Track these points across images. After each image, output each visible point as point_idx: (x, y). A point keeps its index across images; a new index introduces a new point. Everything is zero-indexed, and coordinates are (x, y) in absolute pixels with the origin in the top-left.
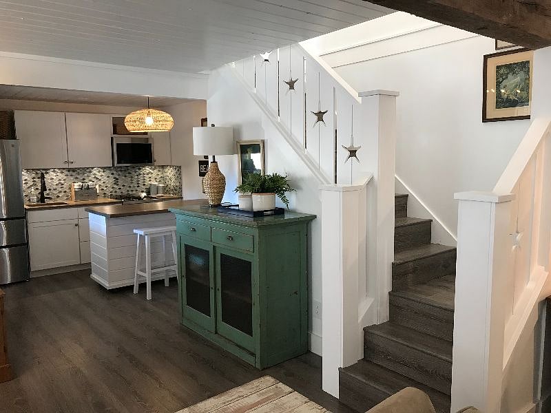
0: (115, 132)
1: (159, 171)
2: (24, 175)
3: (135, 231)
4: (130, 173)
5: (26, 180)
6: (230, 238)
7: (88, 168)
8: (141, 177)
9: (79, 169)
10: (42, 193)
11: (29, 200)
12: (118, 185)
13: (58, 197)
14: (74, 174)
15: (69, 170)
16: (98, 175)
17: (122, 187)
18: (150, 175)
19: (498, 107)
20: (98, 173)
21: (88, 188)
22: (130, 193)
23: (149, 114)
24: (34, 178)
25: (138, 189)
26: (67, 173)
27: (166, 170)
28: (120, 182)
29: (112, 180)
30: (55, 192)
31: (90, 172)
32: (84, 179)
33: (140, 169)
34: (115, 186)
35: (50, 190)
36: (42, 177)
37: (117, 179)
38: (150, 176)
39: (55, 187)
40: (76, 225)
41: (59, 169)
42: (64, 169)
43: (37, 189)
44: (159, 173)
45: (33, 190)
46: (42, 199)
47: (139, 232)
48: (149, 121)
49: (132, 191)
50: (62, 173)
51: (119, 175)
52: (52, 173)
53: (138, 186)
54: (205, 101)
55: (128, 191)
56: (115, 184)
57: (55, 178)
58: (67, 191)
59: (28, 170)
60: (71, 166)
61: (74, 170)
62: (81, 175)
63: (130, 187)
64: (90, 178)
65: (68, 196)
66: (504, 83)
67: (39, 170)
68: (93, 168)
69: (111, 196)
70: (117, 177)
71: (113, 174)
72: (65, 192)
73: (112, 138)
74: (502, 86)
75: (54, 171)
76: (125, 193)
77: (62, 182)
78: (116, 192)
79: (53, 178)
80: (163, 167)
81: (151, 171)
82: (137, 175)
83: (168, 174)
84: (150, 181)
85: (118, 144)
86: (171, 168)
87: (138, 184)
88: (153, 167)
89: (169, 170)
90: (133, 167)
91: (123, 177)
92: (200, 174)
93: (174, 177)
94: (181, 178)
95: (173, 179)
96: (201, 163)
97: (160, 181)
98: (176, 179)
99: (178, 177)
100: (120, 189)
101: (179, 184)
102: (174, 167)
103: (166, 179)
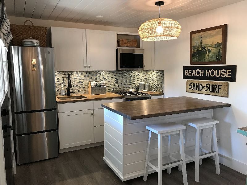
0: (119, 46)
1: (144, 74)
2: (56, 75)
3: (148, 128)
4: (125, 75)
5: (57, 79)
7: (99, 71)
8: (132, 78)
9: (93, 71)
10: (68, 89)
11: (60, 94)
12: (118, 83)
13: (79, 91)
14: (90, 75)
15: (87, 72)
16: (106, 77)
17: (120, 85)
18: (138, 77)
20: (105, 75)
21: (100, 86)
22: (125, 89)
24: (63, 78)
25: (130, 86)
26: (85, 74)
27: (149, 73)
28: (119, 81)
29: (114, 80)
30: (77, 88)
31: (100, 74)
32: (96, 79)
33: (132, 72)
34: (116, 84)
35: (74, 86)
36: (69, 77)
37: (118, 79)
39: (77, 84)
40: (92, 114)
41: (80, 71)
42: (83, 71)
43: (65, 85)
44: (144, 75)
45: (62, 86)
46: (68, 93)
47: (152, 130)
48: (160, 30)
49: (126, 87)
50: (82, 74)
51: (119, 76)
52: (75, 74)
53: (130, 84)
55: (124, 87)
56: (116, 82)
57: (77, 77)
58: (85, 87)
59: (59, 72)
60: (89, 69)
61: (90, 72)
62: (94, 76)
63: (125, 85)
64: (100, 78)
65: (85, 91)
67: (66, 72)
68: (102, 71)
69: (113, 91)
70: (117, 78)
71: (115, 76)
72: (84, 88)
73: (117, 50)
75: (77, 73)
76: (122, 89)
77: (82, 81)
78: (116, 88)
79: (76, 78)
80: (147, 71)
81: (139, 74)
82: (130, 77)
83: (151, 76)
84: (138, 80)
85: (121, 54)
86: (154, 72)
87: (130, 83)
88: (140, 71)
89: (152, 73)
90: (128, 71)
91: (121, 78)
92: (185, 77)
93: (156, 78)
94: (163, 80)
95: (155, 80)
96: (185, 68)
97: (144, 81)
98: (158, 80)
99: (160, 78)
100: (119, 86)
101: (161, 84)
102: (157, 71)
103: (149, 79)
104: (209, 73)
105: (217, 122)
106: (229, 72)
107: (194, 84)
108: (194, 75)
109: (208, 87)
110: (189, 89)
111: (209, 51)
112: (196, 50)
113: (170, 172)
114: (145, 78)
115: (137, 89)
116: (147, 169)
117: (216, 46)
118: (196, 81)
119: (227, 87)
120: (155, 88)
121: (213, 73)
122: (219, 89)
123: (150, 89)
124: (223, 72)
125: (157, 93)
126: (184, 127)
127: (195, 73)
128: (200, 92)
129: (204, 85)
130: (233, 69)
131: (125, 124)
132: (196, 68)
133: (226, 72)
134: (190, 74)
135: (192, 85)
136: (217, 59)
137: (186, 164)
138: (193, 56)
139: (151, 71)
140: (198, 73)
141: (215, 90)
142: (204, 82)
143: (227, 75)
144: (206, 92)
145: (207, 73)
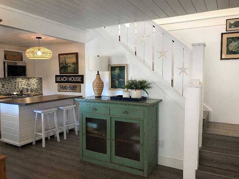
0: (5, 59)
1: (26, 80)
3: (35, 111)
4: (11, 82)
6: (126, 112)
8: (17, 84)
12: (4, 88)
19: (227, 54)
22: (11, 92)
23: (39, 50)
27: (31, 80)
28: (5, 87)
29: (1, 85)
33: (16, 79)
34: (3, 89)
37: (4, 85)
38: (21, 83)
44: (26, 82)
47: (37, 112)
48: (39, 53)
49: (12, 91)
51: (5, 82)
53: (15, 89)
54: (84, 44)
56: (2, 87)
63: (11, 89)
66: (230, 44)
70: (4, 83)
71: (1, 82)
73: (4, 63)
74: (229, 45)
76: (8, 92)
78: (3, 92)
80: (29, 78)
81: (22, 80)
82: (15, 83)
83: (32, 82)
84: (21, 85)
85: (8, 66)
86: (35, 79)
87: (15, 87)
88: (23, 78)
89: (33, 80)
90: (13, 78)
91: (7, 84)
92: (56, 82)
93: (36, 83)
94: (42, 84)
95: (36, 85)
96: (56, 76)
97: (26, 86)
98: (38, 85)
99: (39, 83)
100: (5, 90)
101: (40, 87)
102: (37, 79)
103: (30, 85)
104: (70, 79)
105: (75, 106)
106: (80, 78)
107: (62, 86)
108: (62, 80)
109: (70, 87)
110: (60, 89)
111: (70, 66)
112: (62, 66)
113: (49, 138)
114: (27, 84)
115: (21, 92)
116: (35, 138)
117: (73, 64)
118: (64, 84)
119: (80, 86)
120: (36, 91)
121: (72, 79)
122: (76, 88)
123: (32, 92)
124: (78, 78)
125: (38, 94)
126: (57, 109)
127: (62, 79)
128: (66, 90)
129: (68, 86)
130: (82, 77)
131: (20, 110)
132: (63, 76)
133: (79, 79)
134: (60, 80)
135: (61, 86)
136: (74, 71)
137: (59, 133)
138: (61, 68)
139: (33, 79)
140: (64, 79)
141: (74, 89)
142: (68, 85)
143: (79, 80)
144: (69, 91)
145: (69, 79)
